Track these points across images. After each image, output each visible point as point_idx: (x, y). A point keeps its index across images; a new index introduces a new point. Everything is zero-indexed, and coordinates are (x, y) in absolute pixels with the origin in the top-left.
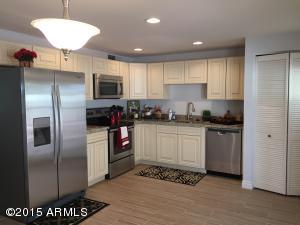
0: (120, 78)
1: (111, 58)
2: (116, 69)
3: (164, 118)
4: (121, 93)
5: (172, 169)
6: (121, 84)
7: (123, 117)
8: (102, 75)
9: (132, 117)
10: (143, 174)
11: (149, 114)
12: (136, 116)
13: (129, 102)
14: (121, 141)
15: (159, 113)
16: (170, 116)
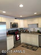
0: (17, 23)
3: (28, 32)
7: (19, 32)
11: (25, 31)
12: (22, 32)
15: (27, 31)
16: (30, 31)
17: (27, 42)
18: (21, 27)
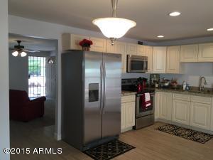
0: (146, 58)
1: (140, 43)
2: (143, 51)
3: (179, 88)
4: (146, 69)
5: (184, 129)
6: (147, 62)
7: (147, 86)
8: (133, 56)
9: (154, 86)
10: (161, 129)
11: (167, 84)
12: (157, 85)
13: (152, 75)
14: (145, 103)
15: (175, 85)
17: (174, 120)
18: (155, 71)
